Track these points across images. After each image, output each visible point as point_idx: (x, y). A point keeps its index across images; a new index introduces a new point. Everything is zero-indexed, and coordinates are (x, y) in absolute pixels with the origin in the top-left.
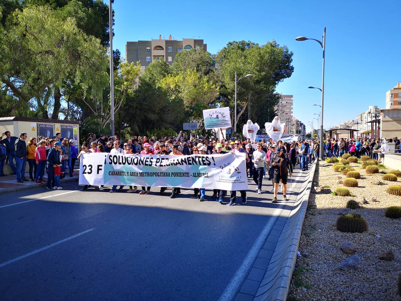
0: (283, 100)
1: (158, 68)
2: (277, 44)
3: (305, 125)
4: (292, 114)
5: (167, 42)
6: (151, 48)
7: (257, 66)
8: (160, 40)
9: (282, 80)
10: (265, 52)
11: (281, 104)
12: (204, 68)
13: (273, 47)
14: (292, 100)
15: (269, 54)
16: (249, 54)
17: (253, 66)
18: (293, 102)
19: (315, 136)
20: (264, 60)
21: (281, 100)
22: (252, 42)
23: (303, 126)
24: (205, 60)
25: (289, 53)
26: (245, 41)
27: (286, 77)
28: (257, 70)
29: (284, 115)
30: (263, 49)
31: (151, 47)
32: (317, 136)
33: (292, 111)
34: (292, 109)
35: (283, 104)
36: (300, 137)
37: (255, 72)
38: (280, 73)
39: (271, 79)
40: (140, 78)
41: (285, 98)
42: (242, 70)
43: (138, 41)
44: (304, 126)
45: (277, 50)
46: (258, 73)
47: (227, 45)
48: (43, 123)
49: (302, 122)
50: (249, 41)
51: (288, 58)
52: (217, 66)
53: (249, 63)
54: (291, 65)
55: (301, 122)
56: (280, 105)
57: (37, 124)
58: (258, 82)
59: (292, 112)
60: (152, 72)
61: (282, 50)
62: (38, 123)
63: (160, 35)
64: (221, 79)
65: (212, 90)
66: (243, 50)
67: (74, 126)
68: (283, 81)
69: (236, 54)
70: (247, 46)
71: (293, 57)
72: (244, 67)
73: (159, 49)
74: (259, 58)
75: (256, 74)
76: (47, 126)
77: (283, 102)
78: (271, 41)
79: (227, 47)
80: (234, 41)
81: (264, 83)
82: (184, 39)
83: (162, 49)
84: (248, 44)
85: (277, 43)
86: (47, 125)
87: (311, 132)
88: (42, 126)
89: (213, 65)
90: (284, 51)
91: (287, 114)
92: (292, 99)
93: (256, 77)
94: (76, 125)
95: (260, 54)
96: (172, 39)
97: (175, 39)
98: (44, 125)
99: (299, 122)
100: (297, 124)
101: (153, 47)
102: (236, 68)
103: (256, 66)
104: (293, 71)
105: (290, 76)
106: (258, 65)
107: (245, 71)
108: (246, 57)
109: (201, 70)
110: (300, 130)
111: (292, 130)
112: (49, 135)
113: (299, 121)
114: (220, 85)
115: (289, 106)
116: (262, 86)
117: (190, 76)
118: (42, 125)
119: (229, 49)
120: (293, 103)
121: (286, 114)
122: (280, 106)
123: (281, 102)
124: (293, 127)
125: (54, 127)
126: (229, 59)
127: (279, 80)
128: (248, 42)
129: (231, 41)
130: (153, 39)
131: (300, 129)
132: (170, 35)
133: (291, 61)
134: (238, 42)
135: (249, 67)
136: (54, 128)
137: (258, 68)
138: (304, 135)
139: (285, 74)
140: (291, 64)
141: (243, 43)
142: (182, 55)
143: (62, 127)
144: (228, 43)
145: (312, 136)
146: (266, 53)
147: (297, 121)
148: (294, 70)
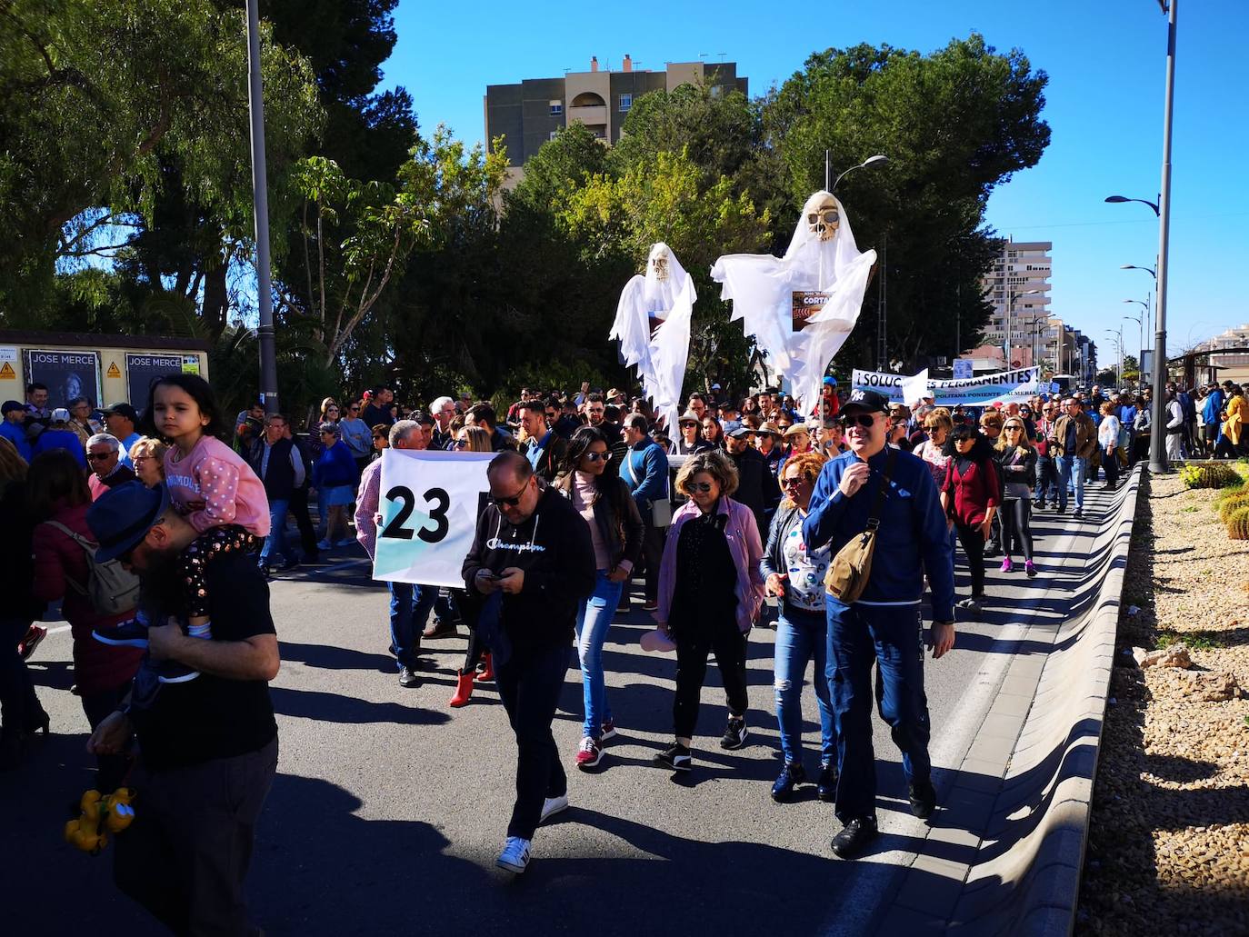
0: (1016, 261)
1: (566, 156)
2: (987, 45)
3: (1095, 344)
4: (1047, 308)
5: (615, 79)
6: (564, 103)
7: (909, 128)
8: (594, 72)
9: (1005, 177)
10: (938, 75)
11: (1011, 274)
12: (722, 150)
13: (972, 55)
14: (1049, 260)
15: (955, 82)
16: (882, 86)
17: (894, 129)
18: (1053, 267)
19: (1128, 379)
20: (938, 104)
21: (1011, 261)
22: (895, 49)
23: (1086, 345)
24: (728, 123)
25: (1032, 75)
26: (871, 45)
27: (1021, 167)
28: (909, 144)
29: (1021, 310)
30: (931, 64)
31: (562, 98)
32: (1136, 378)
33: (1047, 294)
34: (1048, 288)
35: (1016, 274)
36: (1078, 383)
37: (901, 149)
38: (998, 150)
39: (962, 175)
40: (506, 195)
41: (1025, 253)
42: (855, 144)
43: (521, 83)
44: (1092, 347)
45: (985, 65)
46: (911, 154)
47: (807, 63)
48: (46, 347)
49: (1083, 334)
50: (884, 45)
51: (1028, 93)
52: (770, 140)
53: (881, 120)
54: (1040, 121)
55: (1080, 331)
56: (1007, 275)
57: (24, 354)
58: (914, 187)
59: (1048, 301)
60: (548, 174)
61: (1007, 67)
62: (25, 347)
63: (595, 59)
64: (780, 184)
65: (744, 221)
66: (861, 75)
67: (186, 358)
68: (1008, 181)
69: (837, 91)
70: (877, 64)
71: (1046, 92)
72: (863, 135)
73: (591, 104)
74: (917, 100)
75: (904, 157)
76: (70, 360)
77: (1016, 268)
78: (965, 38)
79: (805, 74)
80: (832, 49)
81: (938, 191)
82: (669, 65)
83: (602, 103)
84: (882, 54)
85: (985, 41)
86: (65, 355)
87: (1114, 367)
88: (42, 359)
89: (757, 137)
90: (1013, 69)
91: (1031, 306)
92: (1048, 254)
93: (905, 169)
94: (195, 353)
95: (921, 83)
96: (634, 69)
97: (641, 68)
98: (52, 354)
99: (1072, 335)
100: (1066, 338)
101: (569, 99)
102: (834, 138)
103: (907, 129)
104: (1047, 143)
105: (1036, 162)
106: (915, 126)
107: (865, 149)
108: (869, 99)
109: (712, 158)
110: (1078, 359)
111: (1046, 360)
112: (78, 391)
113: (1075, 329)
114: (777, 206)
115: (1038, 280)
116: (929, 199)
117: (669, 175)
118: (46, 354)
119: (813, 77)
120: (1052, 269)
121: (1026, 306)
122: (1005, 281)
123: (1010, 268)
124: (1052, 350)
125: (97, 362)
126: (808, 112)
127: (993, 178)
128: (880, 50)
129: (821, 50)
130: (569, 72)
131: (1077, 354)
132: (627, 56)
133: (1039, 104)
134: (844, 50)
135: (879, 132)
136: (97, 366)
137: (914, 137)
138: (1089, 378)
139: (1017, 155)
140: (1041, 117)
141: (862, 53)
142: (648, 108)
143: (134, 361)
144: (808, 59)
145: (1119, 378)
146: (945, 78)
147: (1067, 332)
148: (1052, 137)
